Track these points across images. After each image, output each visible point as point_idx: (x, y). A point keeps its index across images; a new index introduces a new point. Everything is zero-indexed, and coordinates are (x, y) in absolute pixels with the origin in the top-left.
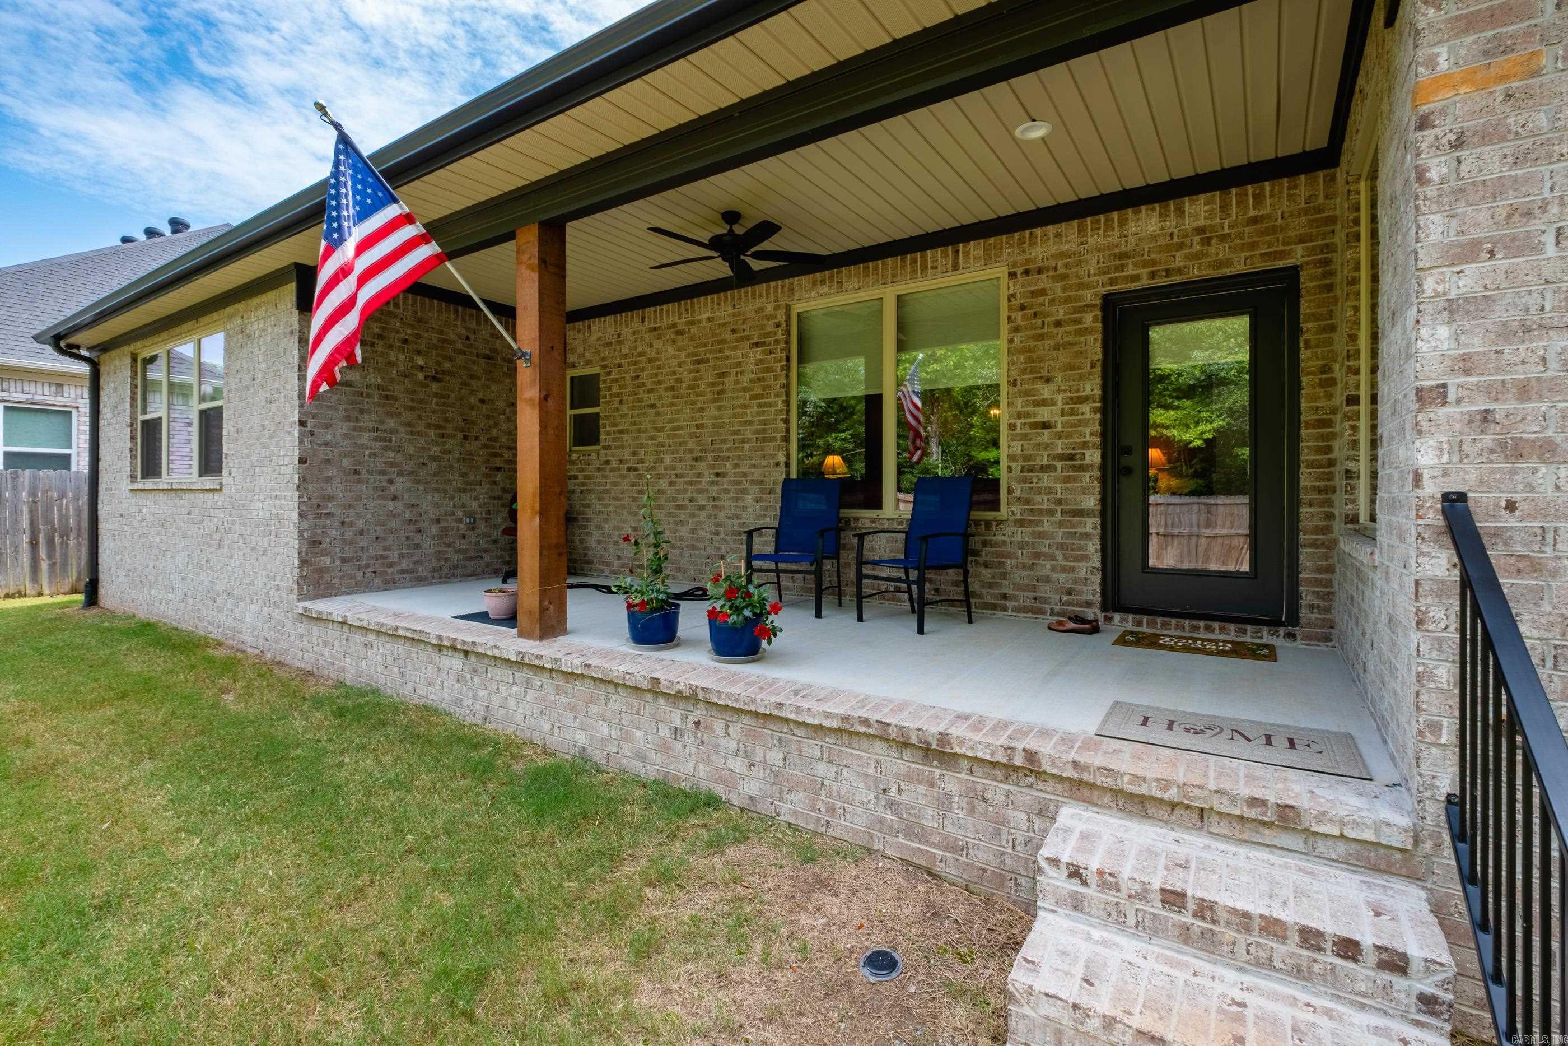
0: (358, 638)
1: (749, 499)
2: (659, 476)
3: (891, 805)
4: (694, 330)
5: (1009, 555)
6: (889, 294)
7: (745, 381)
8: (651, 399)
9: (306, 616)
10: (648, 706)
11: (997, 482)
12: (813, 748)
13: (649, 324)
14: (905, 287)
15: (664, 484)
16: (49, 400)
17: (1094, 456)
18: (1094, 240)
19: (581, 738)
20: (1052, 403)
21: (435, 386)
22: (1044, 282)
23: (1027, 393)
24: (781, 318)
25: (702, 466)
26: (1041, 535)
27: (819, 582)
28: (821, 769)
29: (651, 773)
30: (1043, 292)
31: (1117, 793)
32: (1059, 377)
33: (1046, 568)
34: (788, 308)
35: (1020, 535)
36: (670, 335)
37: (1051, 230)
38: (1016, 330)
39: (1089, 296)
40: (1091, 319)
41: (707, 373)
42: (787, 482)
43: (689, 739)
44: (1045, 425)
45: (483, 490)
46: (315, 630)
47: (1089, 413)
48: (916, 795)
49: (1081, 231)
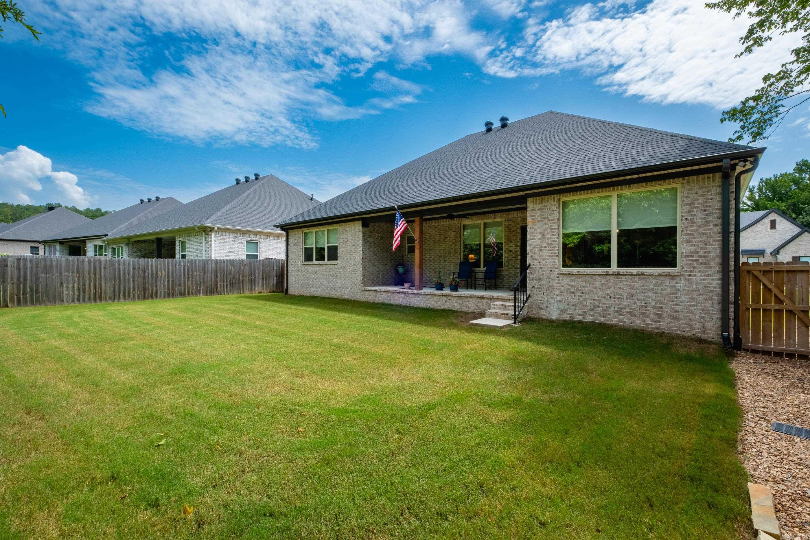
0: (379, 293)
1: (452, 266)
2: (431, 261)
3: (477, 306)
4: (439, 227)
5: (505, 277)
6: (482, 222)
7: (451, 239)
8: (429, 243)
9: (365, 290)
10: (441, 298)
11: (502, 262)
12: (466, 300)
13: (428, 225)
14: (486, 221)
15: (432, 263)
16: (254, 239)
17: (519, 257)
18: (520, 215)
19: (429, 305)
20: (512, 247)
21: (382, 241)
22: (511, 222)
23: (508, 245)
24: (459, 226)
25: (441, 259)
26: (510, 273)
27: (467, 282)
28: (468, 303)
29: (442, 308)
30: (510, 225)
31: (501, 299)
32: (513, 241)
33: (511, 279)
34: (461, 224)
35: (506, 273)
36: (433, 228)
37: (512, 212)
38: (506, 232)
39: (519, 226)
40: (519, 231)
41: (443, 238)
42: (461, 262)
43: (448, 302)
44: (511, 251)
45: (389, 264)
46: (367, 293)
47: (518, 249)
48: (480, 304)
49: (517, 213)
